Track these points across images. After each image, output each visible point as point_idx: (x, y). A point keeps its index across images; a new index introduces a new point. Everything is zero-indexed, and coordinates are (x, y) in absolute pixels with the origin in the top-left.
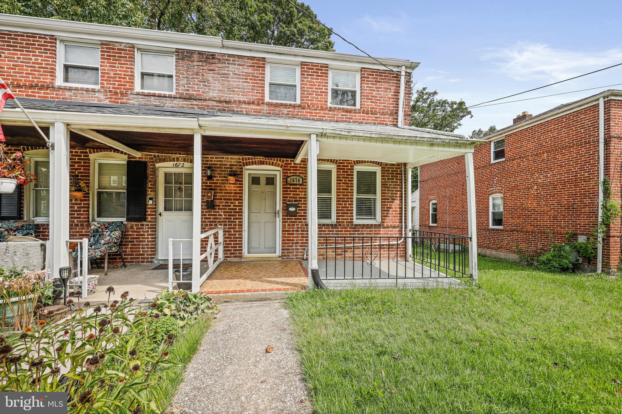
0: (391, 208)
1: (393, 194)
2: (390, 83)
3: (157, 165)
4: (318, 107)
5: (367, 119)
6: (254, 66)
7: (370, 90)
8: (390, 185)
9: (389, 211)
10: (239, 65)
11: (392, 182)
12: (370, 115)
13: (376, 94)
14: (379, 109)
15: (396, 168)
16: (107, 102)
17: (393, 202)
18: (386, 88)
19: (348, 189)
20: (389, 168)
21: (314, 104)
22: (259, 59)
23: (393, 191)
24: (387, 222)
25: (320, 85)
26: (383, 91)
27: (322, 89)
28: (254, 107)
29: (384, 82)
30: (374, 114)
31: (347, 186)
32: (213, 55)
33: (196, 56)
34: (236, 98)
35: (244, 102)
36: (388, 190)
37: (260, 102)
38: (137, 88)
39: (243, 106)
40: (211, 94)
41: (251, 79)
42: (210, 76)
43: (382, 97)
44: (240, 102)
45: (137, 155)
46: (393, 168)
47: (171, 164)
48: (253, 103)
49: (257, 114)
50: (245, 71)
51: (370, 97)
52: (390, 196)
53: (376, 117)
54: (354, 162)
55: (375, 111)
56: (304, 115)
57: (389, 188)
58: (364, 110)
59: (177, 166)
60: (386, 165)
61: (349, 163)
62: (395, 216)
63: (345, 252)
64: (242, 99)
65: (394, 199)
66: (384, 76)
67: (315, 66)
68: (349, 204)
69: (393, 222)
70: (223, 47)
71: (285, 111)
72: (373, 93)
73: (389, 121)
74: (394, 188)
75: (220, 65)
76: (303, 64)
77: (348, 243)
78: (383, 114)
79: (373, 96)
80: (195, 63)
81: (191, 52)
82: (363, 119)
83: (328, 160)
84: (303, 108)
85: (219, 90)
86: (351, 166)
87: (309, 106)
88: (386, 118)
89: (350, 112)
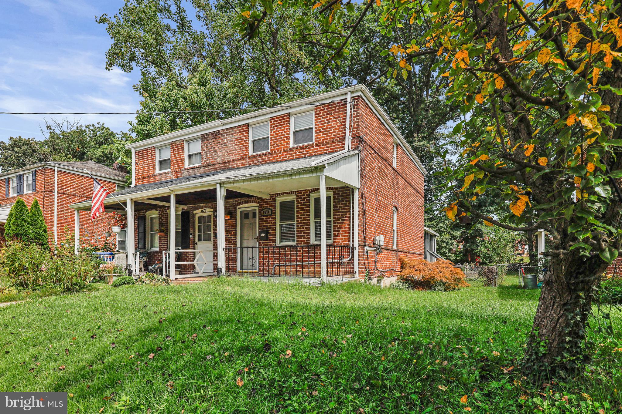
0: (341, 228)
1: (343, 215)
2: (339, 112)
3: (195, 212)
4: (281, 151)
5: (320, 151)
6: (240, 132)
7: (322, 124)
8: (340, 207)
9: (339, 231)
10: (232, 134)
11: (342, 204)
12: (322, 146)
13: (327, 126)
14: (330, 138)
15: (346, 190)
16: (173, 178)
17: (343, 223)
18: (335, 118)
19: (304, 215)
20: (339, 191)
21: (278, 149)
22: (243, 126)
23: (343, 212)
24: (337, 242)
25: (282, 133)
26: (333, 121)
27: (284, 135)
28: (241, 162)
29: (334, 113)
30: (326, 145)
31: (304, 213)
32: (218, 132)
33: (210, 136)
34: (231, 158)
35: (236, 160)
36: (338, 212)
37: (245, 157)
38: (186, 166)
39: (236, 162)
40: (219, 159)
41: (239, 142)
42: (217, 147)
43: (332, 127)
44: (233, 160)
45: (185, 207)
46: (343, 191)
47: (200, 211)
48: (241, 159)
49: (244, 166)
50: (236, 137)
51: (322, 130)
52: (340, 218)
53: (327, 147)
54: (309, 191)
55: (326, 142)
56: (272, 160)
57: (339, 209)
58: (316, 144)
59: (203, 212)
60: (337, 188)
61: (305, 193)
62: (345, 236)
63: (303, 268)
64: (234, 158)
65: (344, 220)
66: (334, 107)
67: (279, 118)
68: (306, 228)
69: (343, 242)
70: (224, 125)
71: (260, 160)
72: (324, 126)
73: (339, 148)
74: (344, 209)
75: (222, 138)
76: (272, 119)
77: (305, 261)
78: (333, 142)
79: (324, 129)
80: (210, 141)
81: (208, 134)
82: (316, 152)
83: (289, 193)
84: (271, 155)
85: (222, 156)
86: (307, 195)
87: (275, 152)
88: (336, 145)
89: (305, 148)
